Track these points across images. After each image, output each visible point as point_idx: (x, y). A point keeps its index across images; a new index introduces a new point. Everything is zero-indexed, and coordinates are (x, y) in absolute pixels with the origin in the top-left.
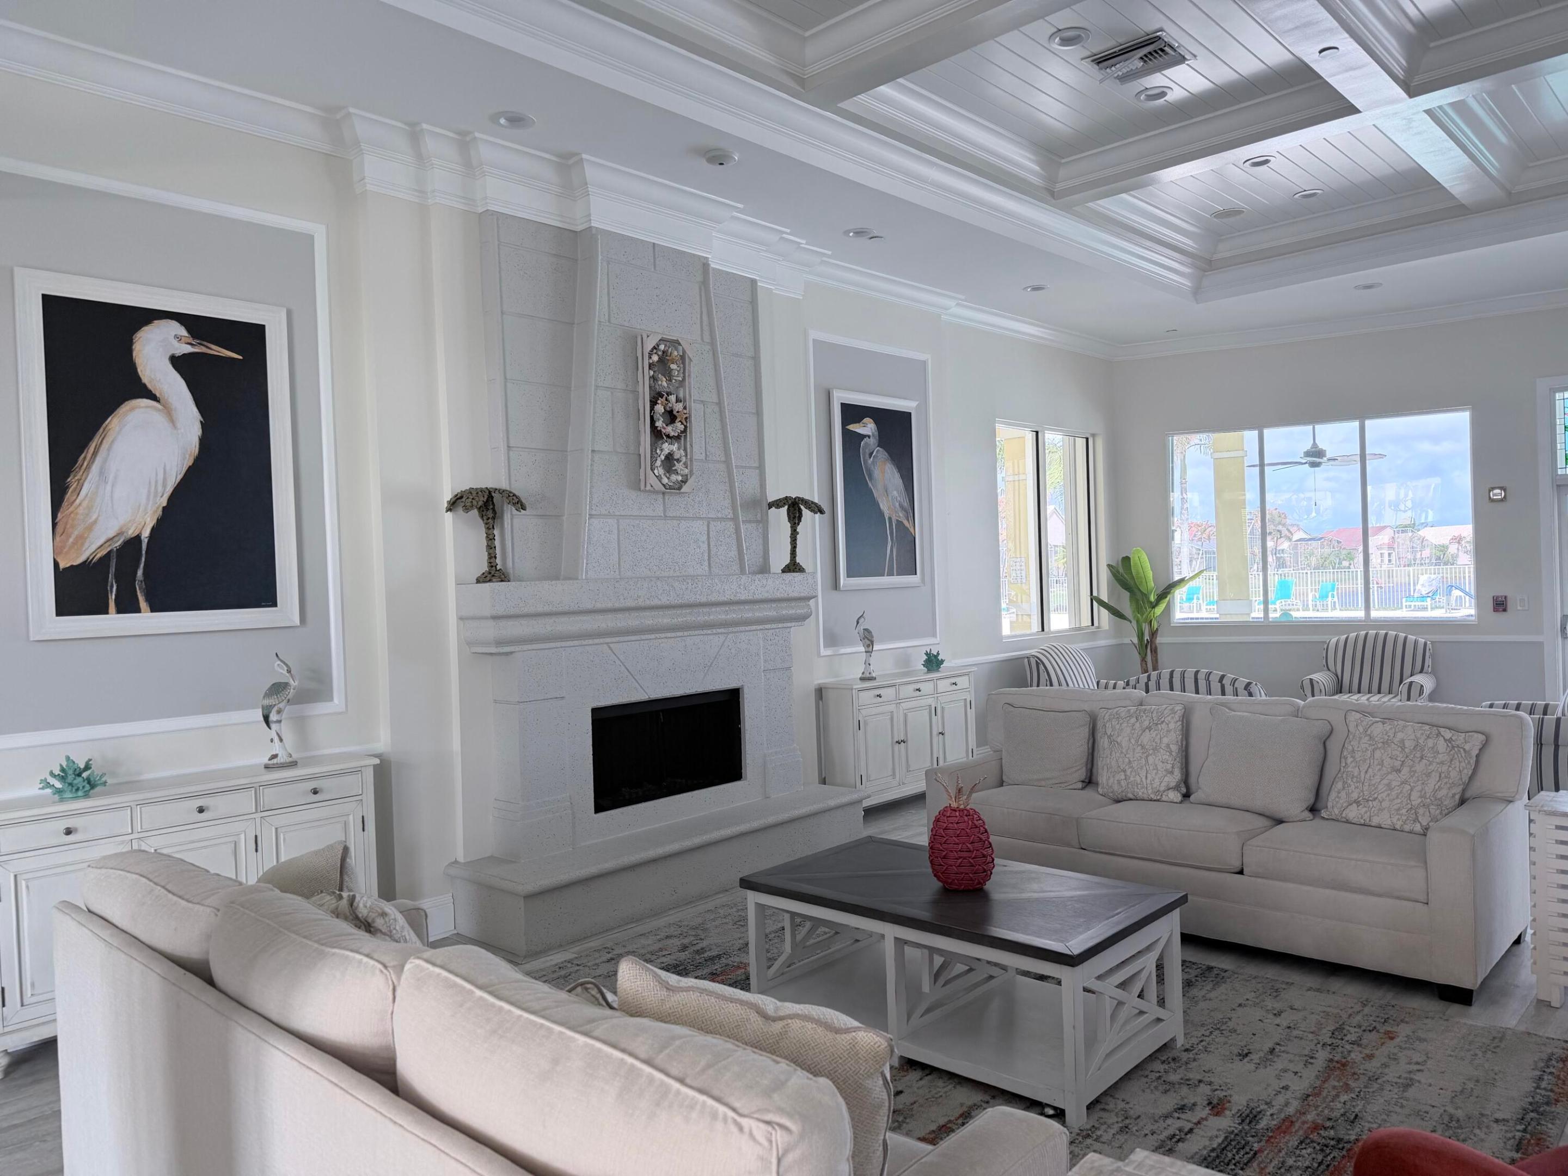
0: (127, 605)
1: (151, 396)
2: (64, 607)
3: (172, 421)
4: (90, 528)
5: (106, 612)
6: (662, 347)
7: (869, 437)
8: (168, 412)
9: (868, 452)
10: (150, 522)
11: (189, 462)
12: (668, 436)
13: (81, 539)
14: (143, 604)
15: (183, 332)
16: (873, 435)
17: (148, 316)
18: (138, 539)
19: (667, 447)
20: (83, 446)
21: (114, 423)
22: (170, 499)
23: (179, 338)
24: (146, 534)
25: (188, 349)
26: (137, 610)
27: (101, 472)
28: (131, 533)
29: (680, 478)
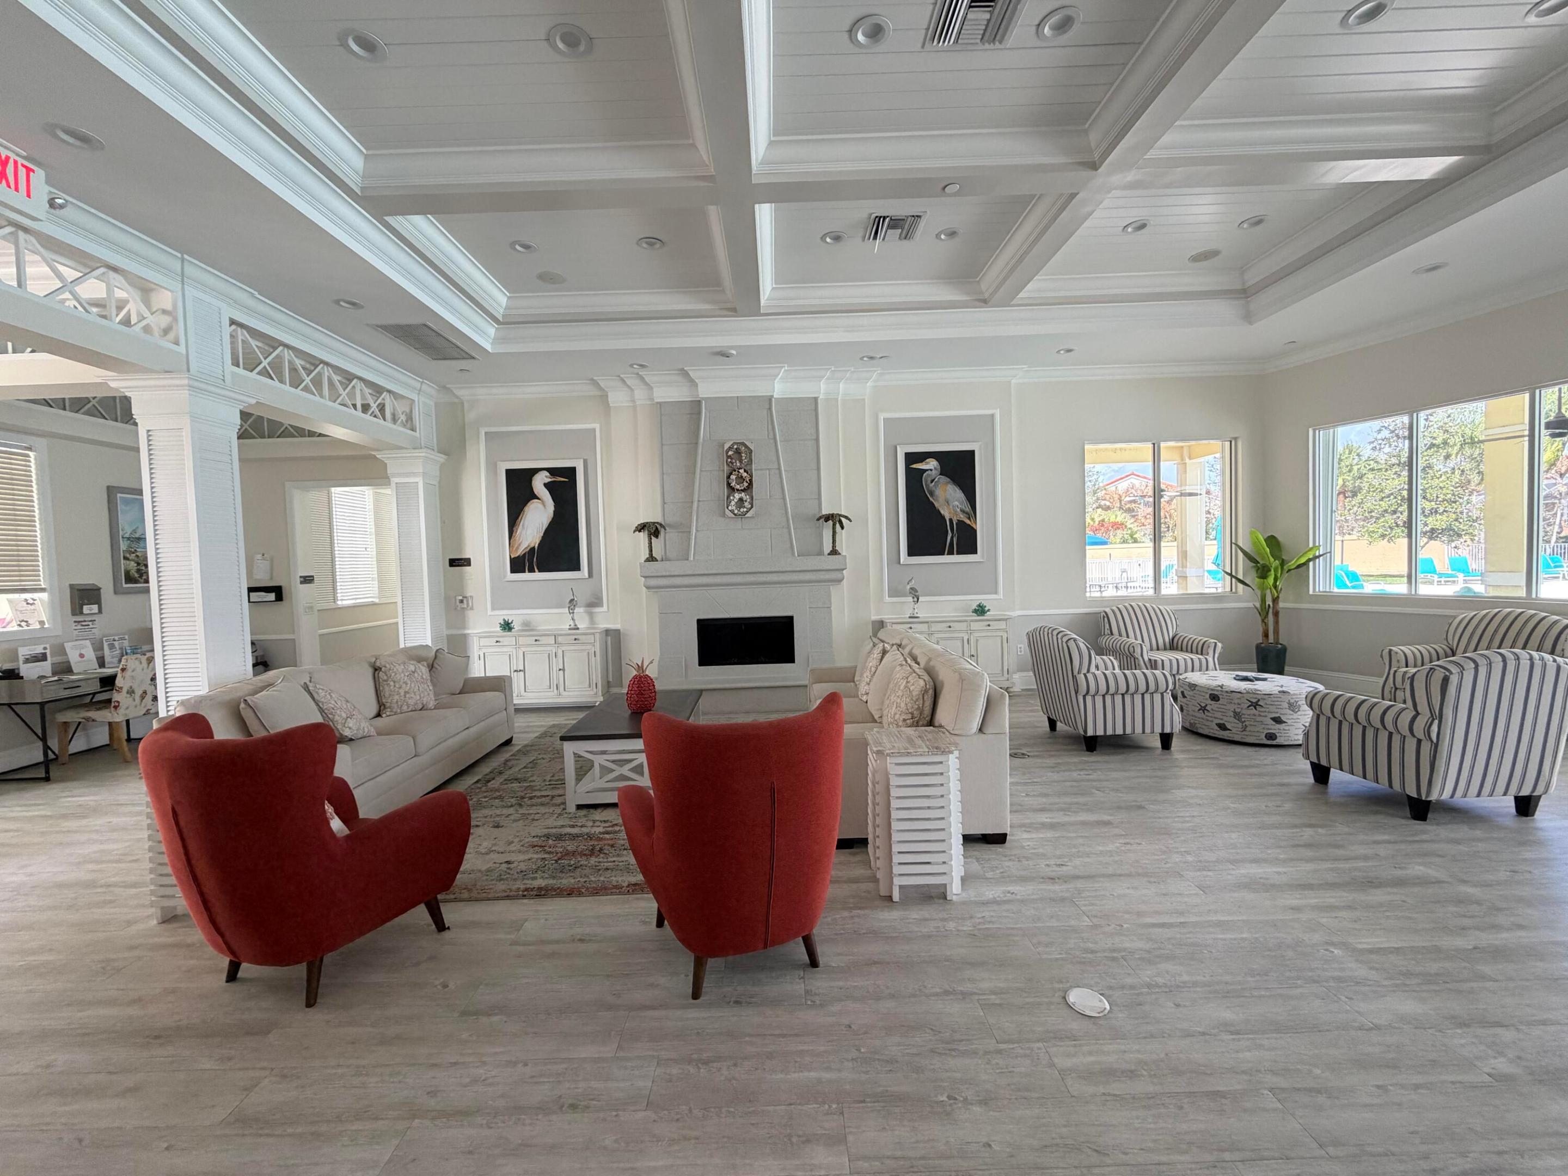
0: (531, 570)
1: (538, 498)
2: (513, 570)
3: (544, 506)
4: (520, 545)
5: (524, 572)
6: (735, 447)
7: (931, 470)
8: (543, 504)
9: (929, 480)
10: (538, 542)
11: (550, 520)
12: (738, 490)
13: (518, 548)
14: (536, 570)
15: (548, 474)
16: (935, 468)
17: (536, 471)
18: (534, 548)
19: (737, 496)
20: (517, 518)
21: (526, 509)
22: (544, 534)
23: (546, 477)
24: (537, 546)
25: (550, 480)
26: (534, 572)
27: (523, 525)
28: (532, 545)
29: (745, 510)
